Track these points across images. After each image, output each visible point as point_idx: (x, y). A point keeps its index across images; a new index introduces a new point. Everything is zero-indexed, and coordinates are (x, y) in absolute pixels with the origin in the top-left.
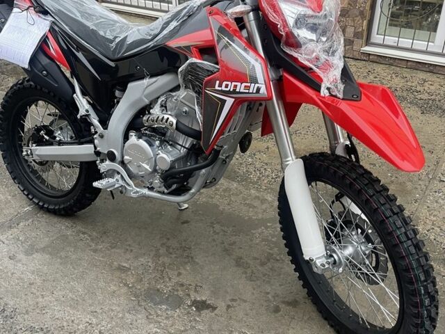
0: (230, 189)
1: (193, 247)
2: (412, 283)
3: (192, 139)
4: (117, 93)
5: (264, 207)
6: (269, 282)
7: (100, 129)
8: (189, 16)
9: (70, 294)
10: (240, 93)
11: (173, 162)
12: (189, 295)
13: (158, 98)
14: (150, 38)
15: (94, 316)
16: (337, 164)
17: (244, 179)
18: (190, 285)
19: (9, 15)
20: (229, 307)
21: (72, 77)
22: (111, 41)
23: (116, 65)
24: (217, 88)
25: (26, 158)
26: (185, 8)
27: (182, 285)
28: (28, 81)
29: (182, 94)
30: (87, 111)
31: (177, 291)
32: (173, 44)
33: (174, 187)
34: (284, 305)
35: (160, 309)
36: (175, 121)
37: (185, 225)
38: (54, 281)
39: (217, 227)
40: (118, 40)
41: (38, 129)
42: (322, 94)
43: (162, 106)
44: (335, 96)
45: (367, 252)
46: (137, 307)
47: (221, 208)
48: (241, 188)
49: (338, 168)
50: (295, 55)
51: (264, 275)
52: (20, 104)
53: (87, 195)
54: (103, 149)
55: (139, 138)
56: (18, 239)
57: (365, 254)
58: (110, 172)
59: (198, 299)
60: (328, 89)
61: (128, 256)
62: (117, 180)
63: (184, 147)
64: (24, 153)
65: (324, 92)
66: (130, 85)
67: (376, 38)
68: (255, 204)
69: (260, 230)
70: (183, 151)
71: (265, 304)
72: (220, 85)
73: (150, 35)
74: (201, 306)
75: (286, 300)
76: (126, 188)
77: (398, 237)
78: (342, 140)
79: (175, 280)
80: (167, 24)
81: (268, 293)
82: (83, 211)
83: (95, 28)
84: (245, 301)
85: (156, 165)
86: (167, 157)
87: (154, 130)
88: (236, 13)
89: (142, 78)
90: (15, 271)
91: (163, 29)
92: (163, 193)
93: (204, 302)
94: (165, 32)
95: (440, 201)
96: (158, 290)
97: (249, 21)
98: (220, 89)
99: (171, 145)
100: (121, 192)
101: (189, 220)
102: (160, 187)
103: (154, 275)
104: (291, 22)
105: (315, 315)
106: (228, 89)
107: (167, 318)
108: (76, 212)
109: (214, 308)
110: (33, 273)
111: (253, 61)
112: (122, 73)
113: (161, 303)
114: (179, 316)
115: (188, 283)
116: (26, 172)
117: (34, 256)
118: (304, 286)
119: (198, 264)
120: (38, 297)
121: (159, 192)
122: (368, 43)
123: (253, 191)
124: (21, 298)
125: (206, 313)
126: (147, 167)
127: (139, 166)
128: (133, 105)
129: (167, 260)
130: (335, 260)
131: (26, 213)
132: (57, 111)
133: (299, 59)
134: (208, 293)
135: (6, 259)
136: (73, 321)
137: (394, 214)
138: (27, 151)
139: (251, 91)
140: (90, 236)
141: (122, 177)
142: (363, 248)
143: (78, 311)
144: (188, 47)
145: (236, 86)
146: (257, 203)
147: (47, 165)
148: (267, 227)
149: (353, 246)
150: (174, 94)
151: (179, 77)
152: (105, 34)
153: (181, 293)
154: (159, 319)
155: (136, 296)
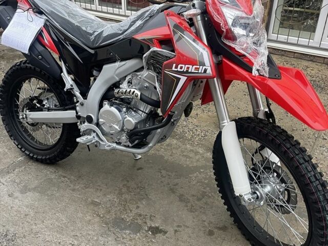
0: (171, 145)
1: (146, 187)
2: (319, 212)
3: (150, 107)
4: (95, 73)
5: (197, 157)
6: (204, 213)
7: (81, 99)
8: (151, 17)
9: (57, 223)
10: (191, 73)
11: (137, 124)
12: (146, 223)
13: (126, 77)
14: (121, 32)
15: (75, 239)
16: (261, 125)
17: (182, 137)
18: (146, 215)
19: (14, 14)
20: (176, 231)
21: (60, 61)
22: (91, 35)
23: (96, 52)
24: (174, 69)
25: (22, 120)
26: (148, 11)
27: (140, 215)
28: (24, 63)
29: (145, 73)
30: (72, 86)
31: (137, 219)
32: (139, 37)
33: (136, 142)
34: (216, 230)
35: (125, 233)
36: (139, 94)
37: (140, 171)
38: (43, 213)
39: (164, 172)
40: (96, 34)
41: (32, 99)
42: (253, 74)
43: (129, 82)
44: (263, 76)
45: (281, 190)
46: (107, 232)
47: (166, 158)
48: (180, 144)
49: (262, 128)
50: (233, 45)
51: (201, 208)
52: (17, 80)
53: (68, 148)
54: (83, 114)
55: (111, 105)
56: (15, 182)
57: (280, 192)
58: (88, 131)
59: (153, 226)
60: (258, 70)
61: (98, 194)
62: (94, 137)
63: (145, 113)
64: (21, 117)
65: (255, 73)
66: (105, 67)
67: (272, 36)
68: (191, 155)
69: (195, 174)
70: (144, 115)
71: (202, 229)
72: (176, 67)
73: (121, 30)
74: (156, 231)
75: (218, 226)
76: (100, 143)
77: (309, 178)
78: (262, 108)
79: (135, 211)
80: (134, 22)
81: (205, 221)
82: (63, 160)
83: (79, 25)
84: (188, 227)
85: (123, 127)
86: (132, 120)
87: (122, 100)
88: (190, 15)
89: (115, 62)
90: (14, 206)
91: (131, 26)
92: (128, 147)
93: (157, 228)
94: (133, 28)
95: (324, 153)
96: (123, 219)
97: (197, 21)
98: (176, 70)
99: (135, 111)
100: (96, 146)
101: (142, 167)
102: (126, 142)
103: (119, 208)
104: (230, 22)
105: (240, 237)
106: (182, 70)
107: (131, 240)
108: (58, 161)
109: (165, 233)
110: (27, 207)
111: (201, 50)
112: (100, 58)
113: (125, 229)
114: (139, 238)
115: (145, 214)
116: (20, 131)
117: (27, 194)
118: (231, 216)
119: (151, 199)
120: (32, 225)
121: (125, 146)
123: (188, 146)
124: (19, 226)
125: (159, 236)
126: (117, 127)
127: (111, 127)
128: (107, 81)
129: (127, 197)
130: (258, 196)
131: (20, 162)
132: (46, 86)
133: (236, 48)
134: (160, 221)
135: (6, 197)
136: (59, 243)
137: (306, 161)
138: (23, 115)
139: (200, 71)
140: (69, 179)
141: (97, 135)
142: (278, 187)
143: (63, 235)
144: (151, 40)
145: (188, 68)
146: (192, 155)
147: (37, 126)
148: (200, 173)
149: (271, 185)
150: (138, 73)
151: (144, 61)
152: (86, 29)
153: (140, 221)
154: (125, 241)
155: (106, 224)
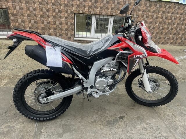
1: (101, 106)
4: (89, 67)
7: (85, 80)
12: (116, 117)
18: (113, 115)
31: (112, 118)
34: (133, 107)
36: (116, 70)
40: (89, 50)
46: (111, 128)
54: (87, 86)
61: (90, 118)
65: (158, 53)
66: (94, 63)
67: (76, 36)
73: (100, 47)
79: (108, 116)
85: (107, 84)
91: (104, 45)
92: (109, 91)
93: (120, 117)
96: (109, 121)
103: (103, 118)
106: (138, 57)
109: (124, 116)
111: (142, 49)
113: (114, 123)
114: (121, 123)
119: (108, 109)
121: (106, 92)
122: (75, 37)
125: (124, 119)
126: (105, 86)
128: (96, 69)
134: (118, 114)
144: (118, 49)
154: (118, 127)
155: (107, 126)
